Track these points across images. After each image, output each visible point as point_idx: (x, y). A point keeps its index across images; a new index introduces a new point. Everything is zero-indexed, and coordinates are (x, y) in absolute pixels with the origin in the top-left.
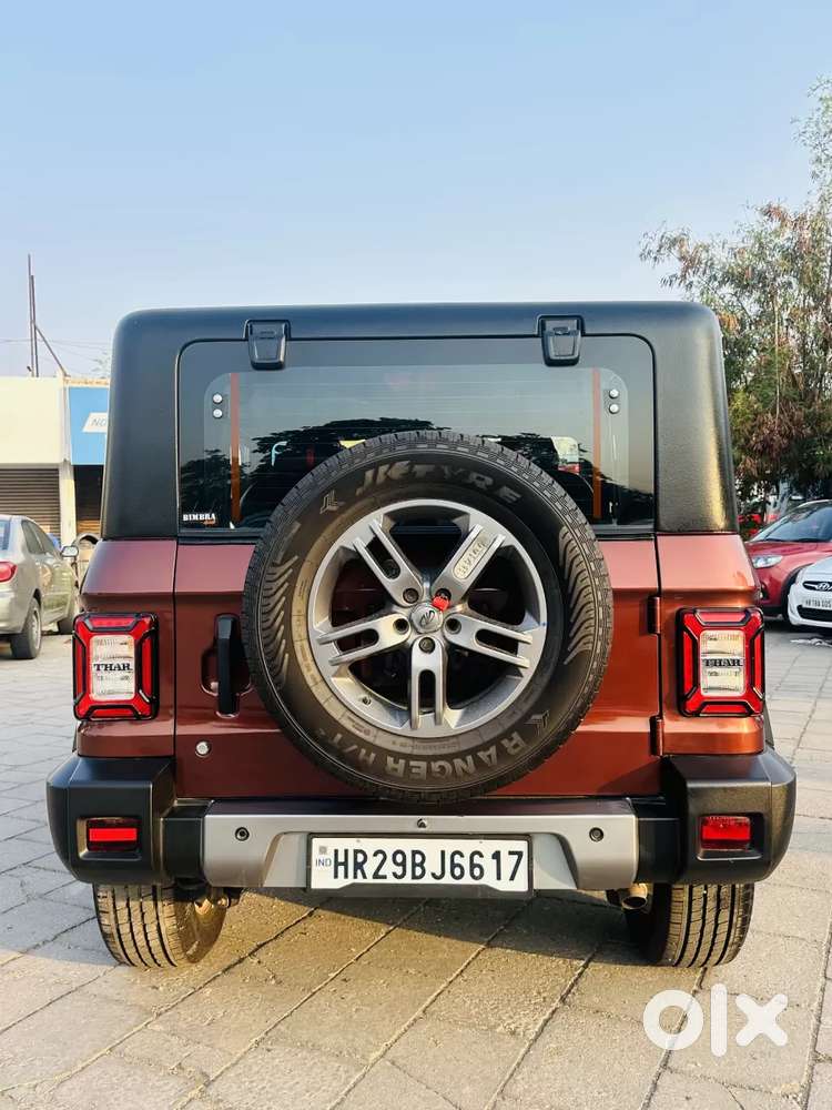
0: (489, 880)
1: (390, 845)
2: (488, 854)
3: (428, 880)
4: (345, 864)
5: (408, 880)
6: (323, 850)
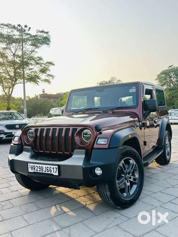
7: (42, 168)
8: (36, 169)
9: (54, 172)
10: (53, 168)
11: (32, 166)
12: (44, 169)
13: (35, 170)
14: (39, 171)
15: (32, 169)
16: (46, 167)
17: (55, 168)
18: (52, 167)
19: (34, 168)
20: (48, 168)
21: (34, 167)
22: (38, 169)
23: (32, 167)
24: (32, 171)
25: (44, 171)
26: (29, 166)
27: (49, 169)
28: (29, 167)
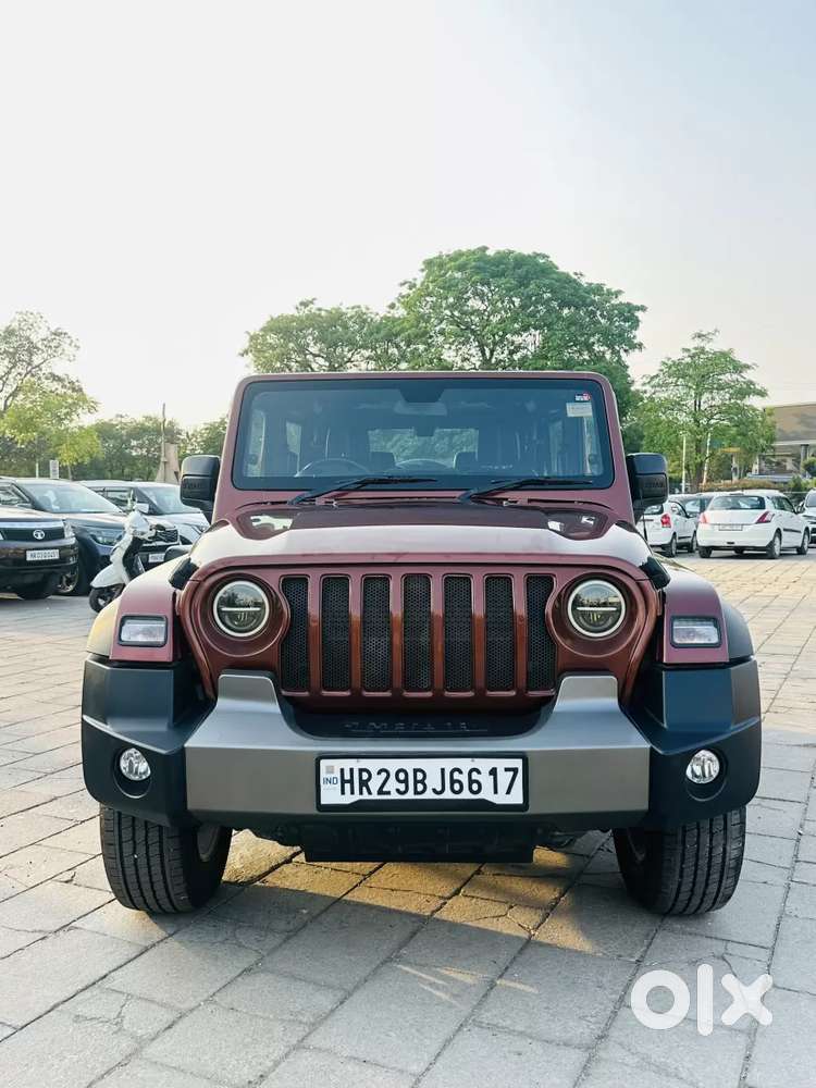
7: (420, 776)
8: (374, 785)
9: (496, 792)
10: (493, 772)
11: (352, 770)
12: (433, 781)
13: (370, 793)
14: (395, 796)
15: (347, 786)
16: (443, 770)
17: (507, 770)
18: (485, 765)
19: (364, 784)
20: (456, 776)
21: (365, 776)
22: (392, 785)
23: (347, 777)
24: (348, 799)
25: (429, 790)
26: (323, 775)
27: (464, 779)
28: (328, 781)
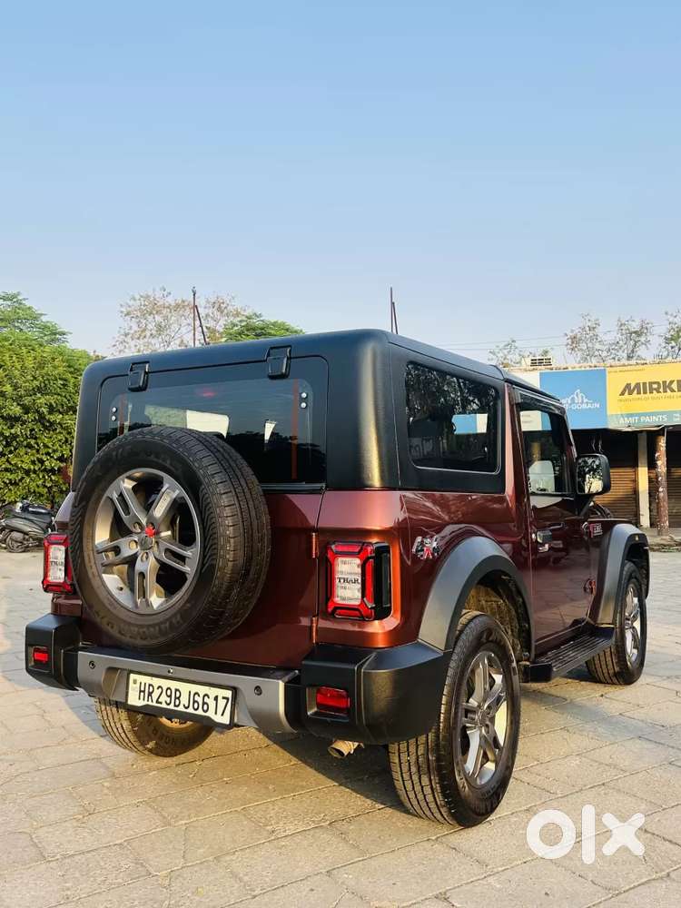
0: (211, 714)
1: (165, 683)
2: (212, 697)
3: (181, 708)
4: (144, 692)
5: (171, 707)
6: (135, 682)
